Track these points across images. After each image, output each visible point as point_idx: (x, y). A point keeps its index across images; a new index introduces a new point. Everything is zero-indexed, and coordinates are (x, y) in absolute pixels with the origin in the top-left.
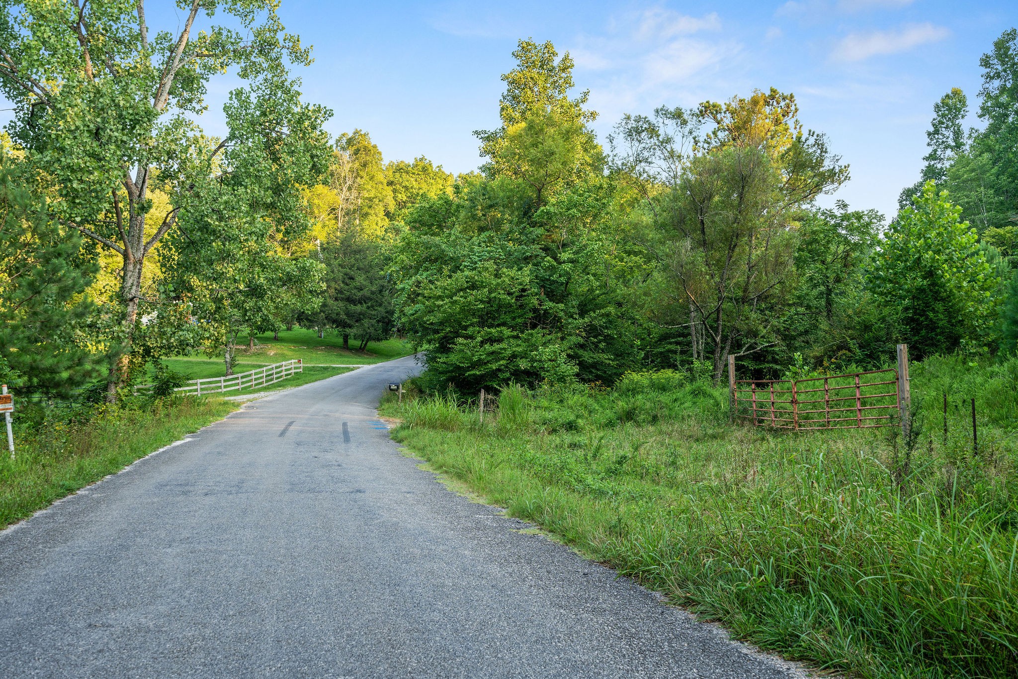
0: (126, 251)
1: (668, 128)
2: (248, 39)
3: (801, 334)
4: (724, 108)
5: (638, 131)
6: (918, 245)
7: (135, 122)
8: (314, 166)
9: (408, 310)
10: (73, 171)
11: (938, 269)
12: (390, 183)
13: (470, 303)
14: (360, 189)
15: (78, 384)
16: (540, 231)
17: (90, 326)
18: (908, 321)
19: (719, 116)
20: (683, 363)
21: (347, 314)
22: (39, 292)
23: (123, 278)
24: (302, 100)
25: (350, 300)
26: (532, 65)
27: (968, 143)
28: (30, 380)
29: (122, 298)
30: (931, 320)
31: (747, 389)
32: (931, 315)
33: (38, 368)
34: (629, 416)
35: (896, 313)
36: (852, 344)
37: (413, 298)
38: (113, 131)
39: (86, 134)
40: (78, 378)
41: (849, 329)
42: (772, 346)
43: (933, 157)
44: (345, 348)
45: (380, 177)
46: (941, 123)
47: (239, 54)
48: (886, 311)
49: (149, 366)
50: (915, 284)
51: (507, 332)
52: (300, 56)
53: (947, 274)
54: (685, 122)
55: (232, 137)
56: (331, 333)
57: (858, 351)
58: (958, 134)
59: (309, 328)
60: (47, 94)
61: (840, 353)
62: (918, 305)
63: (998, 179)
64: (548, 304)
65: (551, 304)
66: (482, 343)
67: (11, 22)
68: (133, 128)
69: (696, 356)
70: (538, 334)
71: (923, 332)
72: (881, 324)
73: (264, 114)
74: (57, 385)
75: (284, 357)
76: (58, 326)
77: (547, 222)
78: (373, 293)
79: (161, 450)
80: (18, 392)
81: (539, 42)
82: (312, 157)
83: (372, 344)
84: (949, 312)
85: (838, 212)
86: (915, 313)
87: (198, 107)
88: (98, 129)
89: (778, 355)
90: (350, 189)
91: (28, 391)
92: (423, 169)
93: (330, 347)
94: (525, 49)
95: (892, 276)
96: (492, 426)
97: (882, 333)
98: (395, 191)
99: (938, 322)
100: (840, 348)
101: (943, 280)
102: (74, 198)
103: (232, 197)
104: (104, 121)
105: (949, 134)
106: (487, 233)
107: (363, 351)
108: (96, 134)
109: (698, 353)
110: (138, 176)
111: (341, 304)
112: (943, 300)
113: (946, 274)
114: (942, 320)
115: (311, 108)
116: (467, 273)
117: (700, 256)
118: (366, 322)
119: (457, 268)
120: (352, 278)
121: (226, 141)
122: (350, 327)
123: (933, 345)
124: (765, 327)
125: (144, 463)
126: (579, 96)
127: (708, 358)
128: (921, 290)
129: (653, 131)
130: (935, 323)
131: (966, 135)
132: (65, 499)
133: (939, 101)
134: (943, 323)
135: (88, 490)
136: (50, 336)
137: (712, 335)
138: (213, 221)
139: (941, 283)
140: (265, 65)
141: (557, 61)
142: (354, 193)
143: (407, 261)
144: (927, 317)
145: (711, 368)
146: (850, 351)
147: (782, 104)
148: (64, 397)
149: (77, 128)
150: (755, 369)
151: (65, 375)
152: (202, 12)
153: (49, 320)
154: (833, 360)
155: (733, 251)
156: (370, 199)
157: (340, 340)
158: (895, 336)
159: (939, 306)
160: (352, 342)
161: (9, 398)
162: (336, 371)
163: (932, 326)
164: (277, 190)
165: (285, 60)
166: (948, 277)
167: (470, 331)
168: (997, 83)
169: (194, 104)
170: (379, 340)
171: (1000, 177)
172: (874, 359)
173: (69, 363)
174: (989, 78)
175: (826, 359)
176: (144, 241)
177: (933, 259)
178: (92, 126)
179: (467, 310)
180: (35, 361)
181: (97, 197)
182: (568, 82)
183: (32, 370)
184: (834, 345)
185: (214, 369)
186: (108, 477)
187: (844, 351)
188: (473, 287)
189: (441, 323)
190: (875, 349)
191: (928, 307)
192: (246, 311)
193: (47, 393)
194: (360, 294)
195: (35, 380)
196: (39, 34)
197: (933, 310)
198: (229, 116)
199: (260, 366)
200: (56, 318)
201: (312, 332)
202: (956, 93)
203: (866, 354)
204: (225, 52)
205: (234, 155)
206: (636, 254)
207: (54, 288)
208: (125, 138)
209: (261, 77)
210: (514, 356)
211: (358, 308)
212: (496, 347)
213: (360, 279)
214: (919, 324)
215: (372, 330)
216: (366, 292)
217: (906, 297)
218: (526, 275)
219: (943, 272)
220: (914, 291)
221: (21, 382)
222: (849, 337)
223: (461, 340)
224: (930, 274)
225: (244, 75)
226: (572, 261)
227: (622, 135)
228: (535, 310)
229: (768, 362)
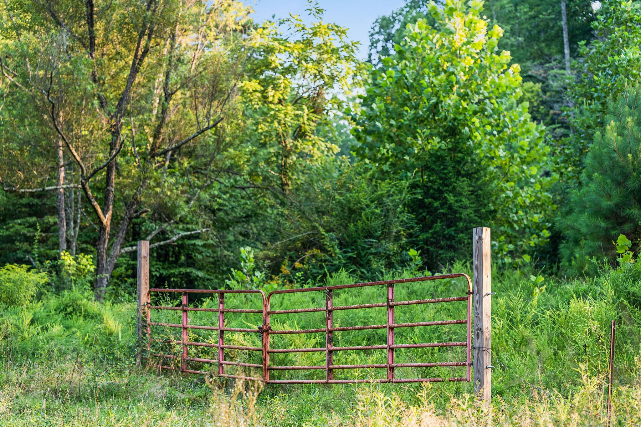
3: (237, 221)
6: (436, 82)
11: (464, 126)
20: (42, 258)
30: (450, 208)
31: (167, 305)
32: (451, 198)
35: (398, 191)
36: (327, 239)
41: (324, 213)
42: (190, 237)
48: (384, 187)
50: (429, 147)
57: (338, 251)
61: (308, 254)
62: (430, 181)
63: (516, 10)
69: (65, 246)
71: (438, 226)
72: (376, 207)
84: (478, 196)
86: (426, 194)
89: (201, 253)
95: (394, 130)
97: (376, 224)
99: (461, 210)
100: (308, 244)
101: (471, 143)
109: (68, 242)
112: (469, 175)
113: (476, 134)
114: (466, 208)
123: (450, 247)
124: (187, 202)
127: (86, 251)
128: (437, 158)
130: (456, 212)
137: (96, 211)
139: (469, 147)
144: (445, 202)
145: (92, 268)
146: (323, 250)
150: (161, 275)
154: (297, 265)
155: (141, 60)
158: (395, 230)
159: (463, 185)
166: (479, 138)
171: (518, 8)
172: (362, 266)
175: (286, 262)
184: (298, 239)
187: (316, 251)
190: (364, 249)
191: (447, 186)
203: (350, 258)
214: (432, 211)
217: (414, 167)
219: (471, 131)
220: (427, 158)
222: (324, 227)
224: (452, 132)
229: (182, 265)
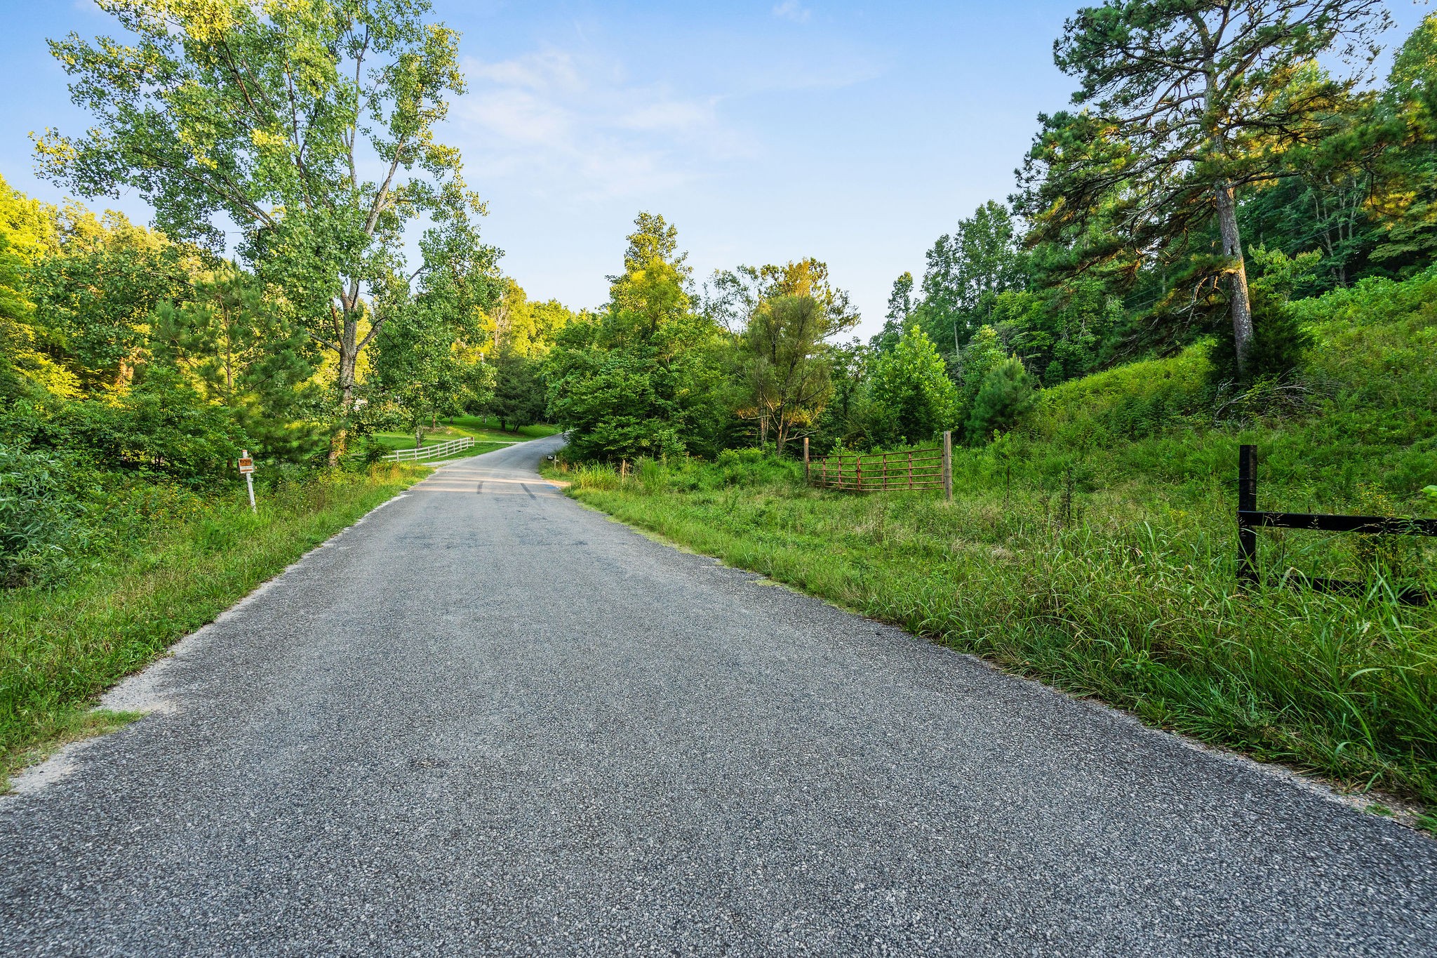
0: (342, 349)
1: (745, 280)
2: (438, 192)
4: (780, 269)
5: (724, 281)
6: (909, 367)
7: (351, 244)
8: (490, 292)
9: (559, 403)
10: (299, 280)
11: (921, 385)
12: (532, 316)
13: (607, 398)
14: (511, 318)
15: (307, 451)
16: (656, 349)
17: (314, 406)
18: (902, 418)
19: (776, 275)
21: (505, 406)
22: (271, 377)
23: (340, 371)
24: (481, 241)
25: (507, 396)
26: (648, 230)
27: (912, 307)
28: (265, 447)
29: (339, 385)
30: (916, 418)
32: (917, 414)
33: (272, 438)
34: (733, 480)
35: (895, 412)
36: (868, 433)
37: (563, 393)
38: (332, 248)
39: (310, 250)
40: (307, 447)
41: (865, 422)
43: (891, 316)
44: (503, 430)
45: (525, 311)
46: (897, 294)
47: (432, 202)
48: (889, 411)
49: (362, 440)
50: (907, 394)
51: (633, 420)
52: (479, 210)
53: (927, 388)
54: (756, 277)
55: (427, 266)
56: (493, 419)
57: (872, 437)
58: (907, 302)
59: (476, 415)
60: (271, 221)
61: (860, 439)
62: (908, 408)
64: (661, 401)
65: (663, 401)
66: (616, 428)
67: (238, 162)
68: (349, 249)
70: (656, 422)
71: (912, 426)
73: (451, 250)
74: (289, 451)
75: (459, 436)
76: (288, 405)
77: (659, 342)
78: (523, 391)
79: (384, 505)
80: (256, 456)
81: (654, 214)
82: (488, 286)
83: (522, 428)
84: (927, 413)
85: (854, 345)
86: (907, 413)
87: (396, 243)
88: (319, 248)
90: (503, 318)
91: (264, 456)
92: (555, 307)
93: (491, 429)
94: (643, 218)
95: (892, 388)
96: (641, 486)
97: (886, 426)
98: (535, 322)
99: (921, 419)
100: (859, 435)
101: (924, 391)
102: (300, 301)
103: (429, 311)
104: (323, 240)
105: (901, 301)
106: (617, 349)
107: (516, 433)
108: (317, 252)
110: (351, 291)
111: (500, 399)
112: (924, 405)
114: (923, 418)
115: (488, 248)
116: (604, 377)
117: (772, 370)
118: (518, 412)
119: (595, 374)
120: (508, 381)
121: (422, 269)
122: (507, 415)
123: (919, 434)
125: (375, 516)
126: (681, 256)
128: (911, 398)
129: (734, 281)
130: (919, 419)
131: (912, 303)
132: (312, 553)
133: (897, 280)
134: (924, 420)
135: (332, 542)
136: (280, 412)
137: (776, 424)
138: (414, 328)
139: (924, 393)
140: (452, 213)
141: (665, 230)
142: (507, 322)
143: (556, 367)
144: (914, 416)
146: (866, 437)
147: (818, 269)
148: (294, 461)
149: (301, 244)
151: (295, 444)
152: (401, 166)
153: (281, 399)
154: (856, 443)
156: (518, 327)
157: (499, 425)
158: (894, 428)
159: (922, 409)
160: (508, 426)
161: (249, 461)
162: (498, 446)
163: (917, 422)
164: (462, 310)
165: (468, 210)
166: (928, 390)
167: (606, 418)
168: (935, 269)
169: (393, 240)
170: (527, 425)
172: (882, 443)
173: (299, 434)
174: (931, 265)
175: (852, 442)
176: (357, 342)
177: (918, 378)
178: (314, 244)
179: (604, 404)
180: (270, 432)
181: (320, 302)
182: (673, 245)
183: (267, 439)
185: (407, 443)
186: (347, 529)
187: (863, 438)
188: (609, 387)
189: (584, 413)
190: (882, 436)
191: (915, 409)
192: (436, 400)
193: (279, 459)
194: (514, 392)
195: (269, 448)
196: (265, 164)
197: (918, 411)
198: (424, 250)
199: (442, 442)
200: (287, 398)
201: (479, 418)
202: (906, 275)
203: (877, 440)
204: (420, 199)
205: (429, 280)
206: (715, 369)
207: (283, 375)
208: (342, 256)
209: (448, 222)
210: (637, 438)
211: (513, 402)
212: (626, 430)
213: (514, 381)
214: (909, 420)
215: (523, 418)
216: (518, 391)
217: (901, 402)
218: (646, 380)
219: (924, 387)
220: (906, 398)
221: (257, 448)
222: (865, 428)
223: (600, 424)
224: (916, 387)
225: (435, 219)
226: (677, 370)
227: (713, 284)
228: (651, 404)
